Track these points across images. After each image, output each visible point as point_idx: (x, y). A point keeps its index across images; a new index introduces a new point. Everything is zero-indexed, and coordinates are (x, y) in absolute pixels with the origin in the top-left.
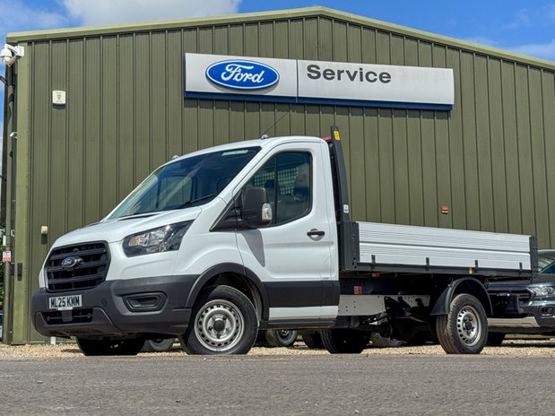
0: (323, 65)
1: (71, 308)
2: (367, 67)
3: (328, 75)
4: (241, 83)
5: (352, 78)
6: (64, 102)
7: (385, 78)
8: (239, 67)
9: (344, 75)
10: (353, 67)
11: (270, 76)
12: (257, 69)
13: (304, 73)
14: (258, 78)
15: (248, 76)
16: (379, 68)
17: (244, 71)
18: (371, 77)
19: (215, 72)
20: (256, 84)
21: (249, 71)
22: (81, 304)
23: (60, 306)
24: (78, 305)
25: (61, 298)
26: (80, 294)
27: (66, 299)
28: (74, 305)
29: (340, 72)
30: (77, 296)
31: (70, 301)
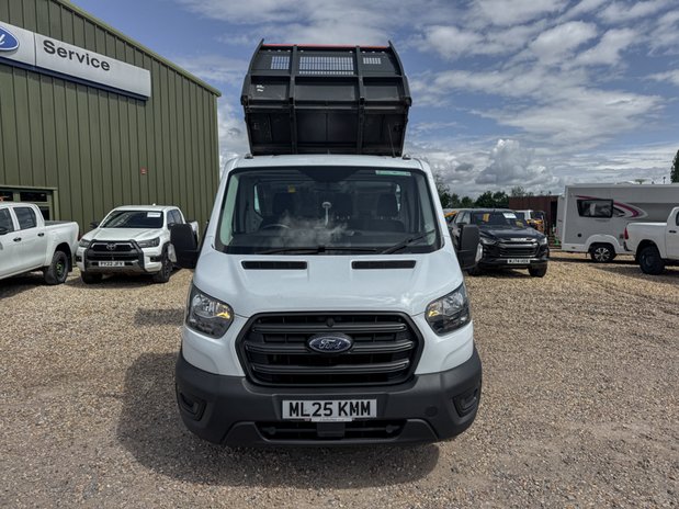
0: (57, 44)
1: (349, 419)
2: (92, 55)
3: (62, 52)
5: (81, 61)
7: (105, 66)
9: (74, 56)
10: (82, 52)
11: (11, 41)
13: (41, 46)
16: (101, 58)
18: (95, 62)
22: (373, 413)
23: (315, 415)
24: (366, 415)
25: (322, 403)
26: (372, 397)
27: (335, 405)
28: (355, 415)
29: (71, 53)
30: (365, 402)
31: (347, 409)
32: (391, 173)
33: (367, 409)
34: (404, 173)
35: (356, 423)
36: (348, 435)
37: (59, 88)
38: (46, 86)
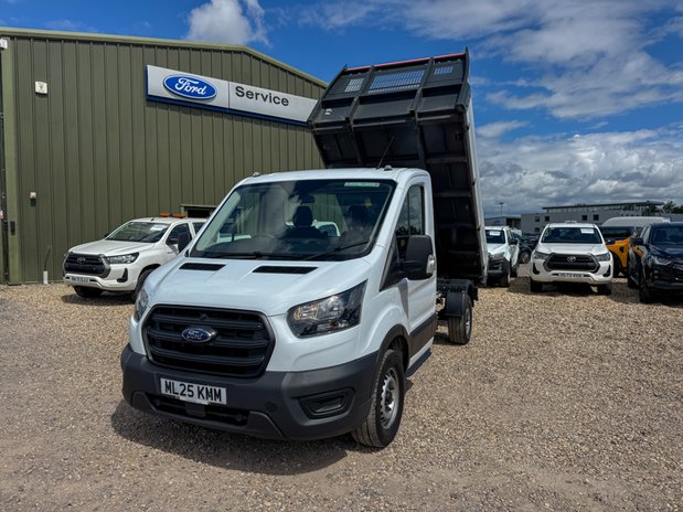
0: (247, 88)
1: (205, 402)
2: (275, 93)
3: (250, 95)
4: (190, 93)
5: (265, 100)
6: (46, 92)
7: (285, 102)
8: (189, 81)
9: (260, 97)
10: (266, 92)
11: (211, 91)
12: (201, 84)
13: (233, 91)
14: (202, 91)
15: (195, 88)
16: (282, 95)
17: (192, 85)
18: (277, 100)
19: (171, 83)
20: (201, 95)
21: (195, 85)
22: (224, 401)
23: (182, 394)
24: (218, 401)
25: (187, 384)
26: (223, 387)
27: (195, 388)
28: (210, 399)
29: (257, 94)
30: (217, 389)
31: (204, 392)
32: (360, 184)
33: (218, 395)
34: (373, 185)
35: (211, 407)
36: (209, 417)
37: (247, 125)
38: (238, 124)
